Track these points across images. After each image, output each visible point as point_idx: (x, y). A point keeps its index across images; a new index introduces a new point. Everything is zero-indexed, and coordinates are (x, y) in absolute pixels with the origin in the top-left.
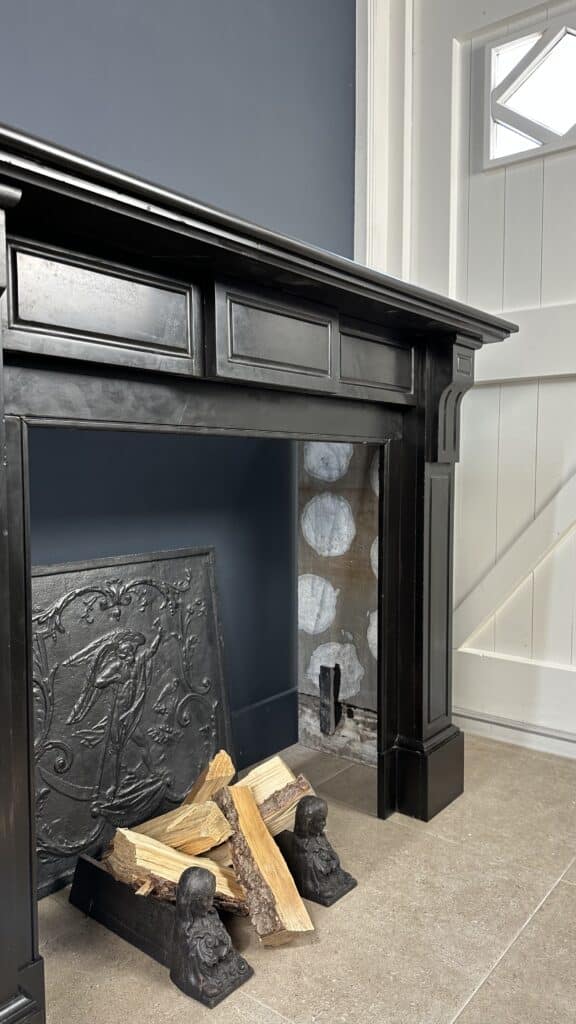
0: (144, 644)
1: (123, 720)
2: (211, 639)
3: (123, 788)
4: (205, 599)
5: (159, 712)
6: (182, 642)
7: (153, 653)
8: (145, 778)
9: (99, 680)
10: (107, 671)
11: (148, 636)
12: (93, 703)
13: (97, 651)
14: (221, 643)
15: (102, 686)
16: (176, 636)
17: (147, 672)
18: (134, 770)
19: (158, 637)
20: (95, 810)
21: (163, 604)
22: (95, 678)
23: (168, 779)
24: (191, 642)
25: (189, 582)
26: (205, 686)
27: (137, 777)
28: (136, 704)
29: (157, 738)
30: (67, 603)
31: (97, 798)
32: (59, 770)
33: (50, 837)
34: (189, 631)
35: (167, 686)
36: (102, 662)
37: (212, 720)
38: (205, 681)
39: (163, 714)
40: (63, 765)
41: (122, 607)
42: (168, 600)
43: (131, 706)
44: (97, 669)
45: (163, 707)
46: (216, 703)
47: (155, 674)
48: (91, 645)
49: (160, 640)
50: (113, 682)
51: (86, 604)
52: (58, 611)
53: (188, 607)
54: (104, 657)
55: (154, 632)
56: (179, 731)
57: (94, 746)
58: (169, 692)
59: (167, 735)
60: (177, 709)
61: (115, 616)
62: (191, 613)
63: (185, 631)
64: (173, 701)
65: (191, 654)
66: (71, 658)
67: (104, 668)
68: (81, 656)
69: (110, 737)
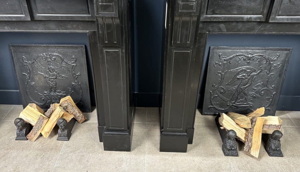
0: (255, 71)
1: (242, 88)
2: (280, 75)
3: (237, 102)
4: (282, 64)
5: (254, 89)
6: (268, 74)
7: (257, 75)
8: (244, 103)
9: (238, 77)
10: (240, 76)
11: (257, 70)
12: (234, 82)
13: (239, 70)
14: (283, 77)
15: (238, 79)
16: (266, 72)
17: (253, 79)
18: (241, 100)
19: (260, 71)
20: (228, 104)
21: (265, 62)
22: (237, 76)
23: (251, 105)
24: (272, 75)
25: (277, 58)
26: (272, 87)
27: (242, 102)
28: (247, 86)
29: (251, 95)
30: (234, 57)
31: (229, 102)
32: (221, 93)
33: (215, 105)
34: (272, 71)
35: (259, 84)
36: (240, 73)
37: (272, 96)
38: (273, 86)
39: (255, 90)
40: (222, 93)
41: (250, 61)
42: (267, 62)
43: (245, 86)
44: (238, 74)
45: (256, 88)
46: (275, 93)
47: (256, 80)
48: (238, 68)
49: (260, 72)
50: (241, 78)
51: (239, 58)
52: (231, 59)
53: (275, 65)
54: (241, 72)
55: (259, 69)
56: (259, 96)
57: (232, 91)
58: (259, 85)
59: (254, 95)
60: (260, 90)
61: (247, 63)
62: (275, 67)
63: (270, 71)
64: (260, 88)
65: (270, 78)
66: (231, 70)
67: (240, 74)
68: (234, 70)
69: (237, 90)
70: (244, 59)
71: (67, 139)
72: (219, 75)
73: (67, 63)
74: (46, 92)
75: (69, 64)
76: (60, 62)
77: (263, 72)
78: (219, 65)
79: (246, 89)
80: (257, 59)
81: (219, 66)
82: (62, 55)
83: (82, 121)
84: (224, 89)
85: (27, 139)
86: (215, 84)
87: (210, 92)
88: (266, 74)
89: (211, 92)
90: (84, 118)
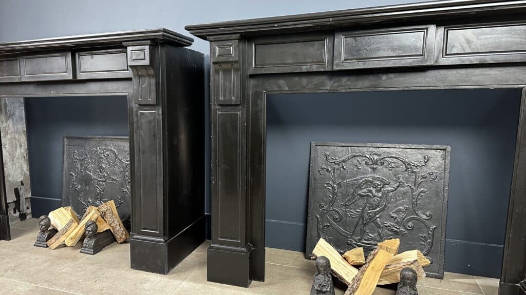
0: (388, 185)
1: (369, 213)
2: (437, 194)
3: (365, 240)
4: (437, 173)
5: (393, 217)
6: (414, 190)
7: (393, 191)
9: (360, 193)
10: (364, 191)
12: (355, 201)
13: (361, 181)
15: (362, 196)
16: (409, 186)
17: (388, 197)
18: (372, 235)
19: (398, 184)
20: (349, 242)
21: (404, 169)
22: (358, 191)
24: (419, 192)
25: (426, 162)
26: (426, 215)
27: (373, 239)
28: (378, 209)
29: (389, 228)
30: (348, 158)
31: (350, 238)
32: (335, 220)
34: (420, 186)
36: (362, 186)
37: (429, 234)
38: (427, 213)
39: (395, 219)
40: (337, 219)
41: (377, 166)
42: (408, 168)
43: (375, 209)
44: (360, 187)
45: (395, 216)
46: (434, 227)
48: (358, 178)
50: (366, 196)
51: (358, 161)
52: (344, 161)
53: (422, 174)
54: (364, 184)
55: (396, 181)
56: (404, 230)
57: (353, 218)
58: (400, 210)
59: (396, 229)
60: (405, 220)
61: (373, 169)
62: (423, 177)
63: (417, 186)
64: (402, 215)
65: (419, 197)
66: (348, 180)
67: (363, 189)
68: (353, 181)
69: (362, 217)
70: (366, 162)
71: (92, 253)
72: (330, 188)
73: (120, 161)
74: (91, 200)
75: (124, 163)
76: (113, 159)
77: (403, 187)
78: (328, 171)
79: (377, 216)
80: (389, 164)
81: (326, 172)
82: (118, 150)
83: (122, 239)
84: (339, 213)
85: (47, 247)
86: (323, 202)
87: (316, 217)
88: (410, 191)
89: (318, 216)
90: (126, 235)
